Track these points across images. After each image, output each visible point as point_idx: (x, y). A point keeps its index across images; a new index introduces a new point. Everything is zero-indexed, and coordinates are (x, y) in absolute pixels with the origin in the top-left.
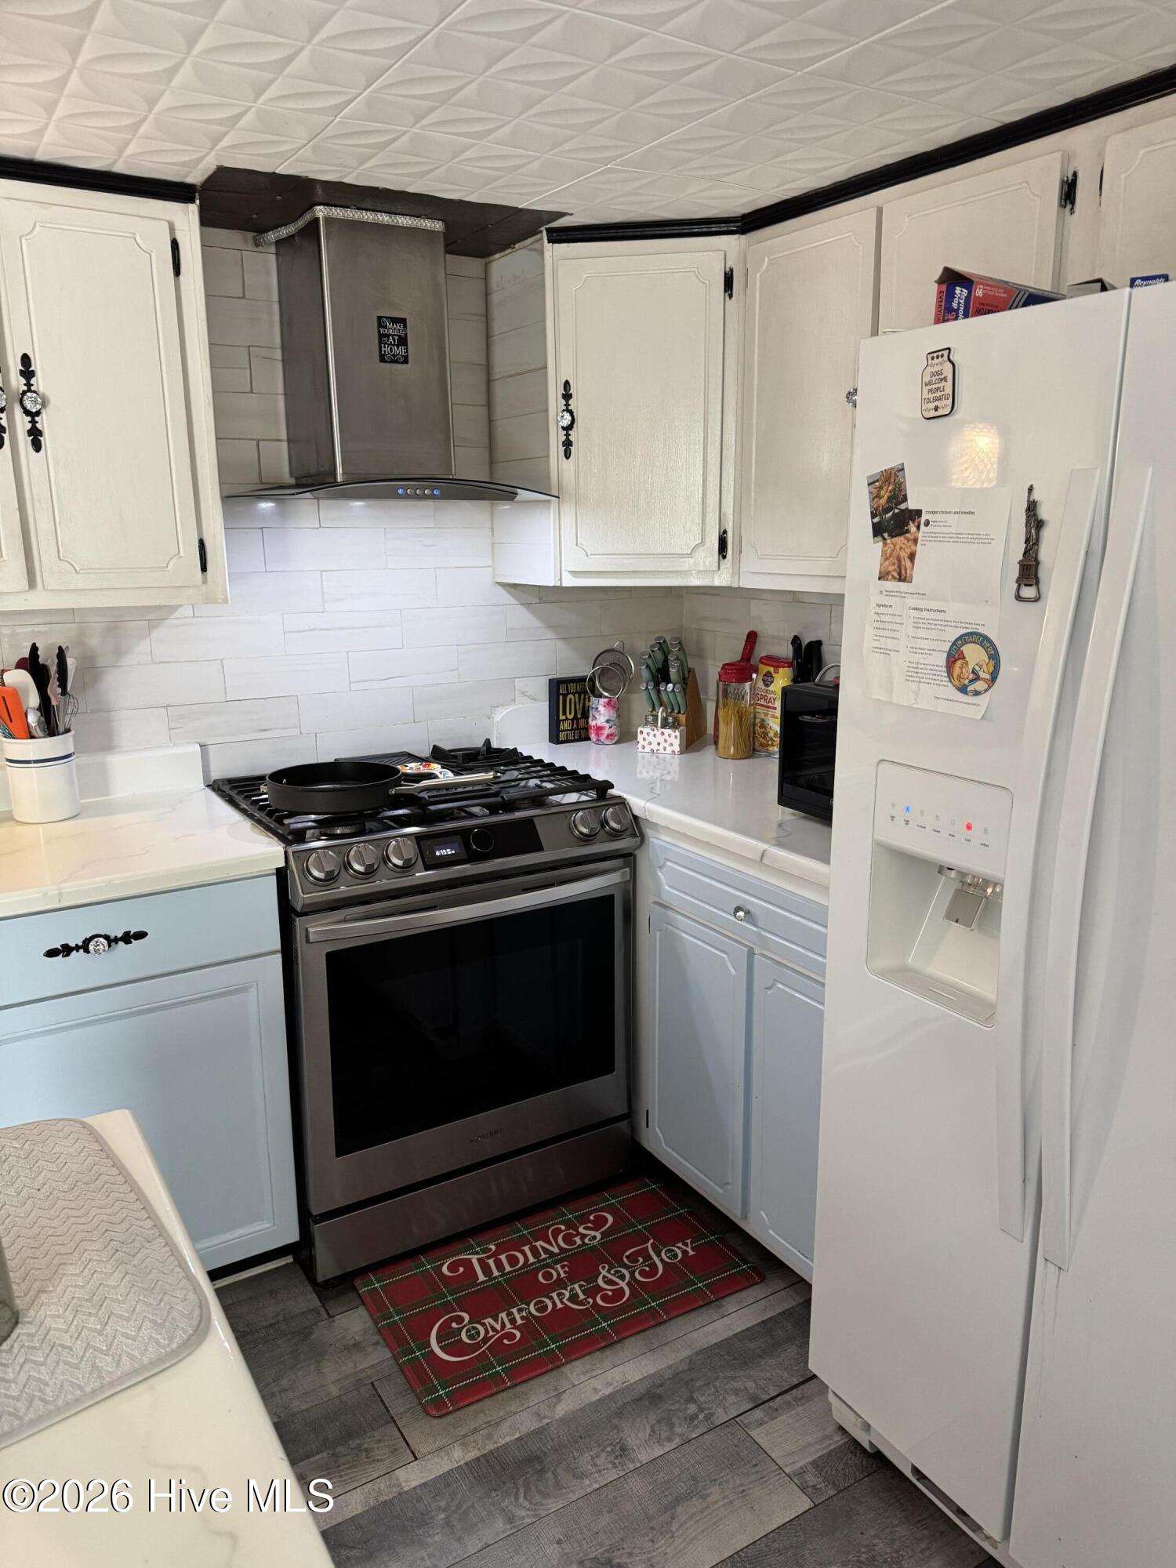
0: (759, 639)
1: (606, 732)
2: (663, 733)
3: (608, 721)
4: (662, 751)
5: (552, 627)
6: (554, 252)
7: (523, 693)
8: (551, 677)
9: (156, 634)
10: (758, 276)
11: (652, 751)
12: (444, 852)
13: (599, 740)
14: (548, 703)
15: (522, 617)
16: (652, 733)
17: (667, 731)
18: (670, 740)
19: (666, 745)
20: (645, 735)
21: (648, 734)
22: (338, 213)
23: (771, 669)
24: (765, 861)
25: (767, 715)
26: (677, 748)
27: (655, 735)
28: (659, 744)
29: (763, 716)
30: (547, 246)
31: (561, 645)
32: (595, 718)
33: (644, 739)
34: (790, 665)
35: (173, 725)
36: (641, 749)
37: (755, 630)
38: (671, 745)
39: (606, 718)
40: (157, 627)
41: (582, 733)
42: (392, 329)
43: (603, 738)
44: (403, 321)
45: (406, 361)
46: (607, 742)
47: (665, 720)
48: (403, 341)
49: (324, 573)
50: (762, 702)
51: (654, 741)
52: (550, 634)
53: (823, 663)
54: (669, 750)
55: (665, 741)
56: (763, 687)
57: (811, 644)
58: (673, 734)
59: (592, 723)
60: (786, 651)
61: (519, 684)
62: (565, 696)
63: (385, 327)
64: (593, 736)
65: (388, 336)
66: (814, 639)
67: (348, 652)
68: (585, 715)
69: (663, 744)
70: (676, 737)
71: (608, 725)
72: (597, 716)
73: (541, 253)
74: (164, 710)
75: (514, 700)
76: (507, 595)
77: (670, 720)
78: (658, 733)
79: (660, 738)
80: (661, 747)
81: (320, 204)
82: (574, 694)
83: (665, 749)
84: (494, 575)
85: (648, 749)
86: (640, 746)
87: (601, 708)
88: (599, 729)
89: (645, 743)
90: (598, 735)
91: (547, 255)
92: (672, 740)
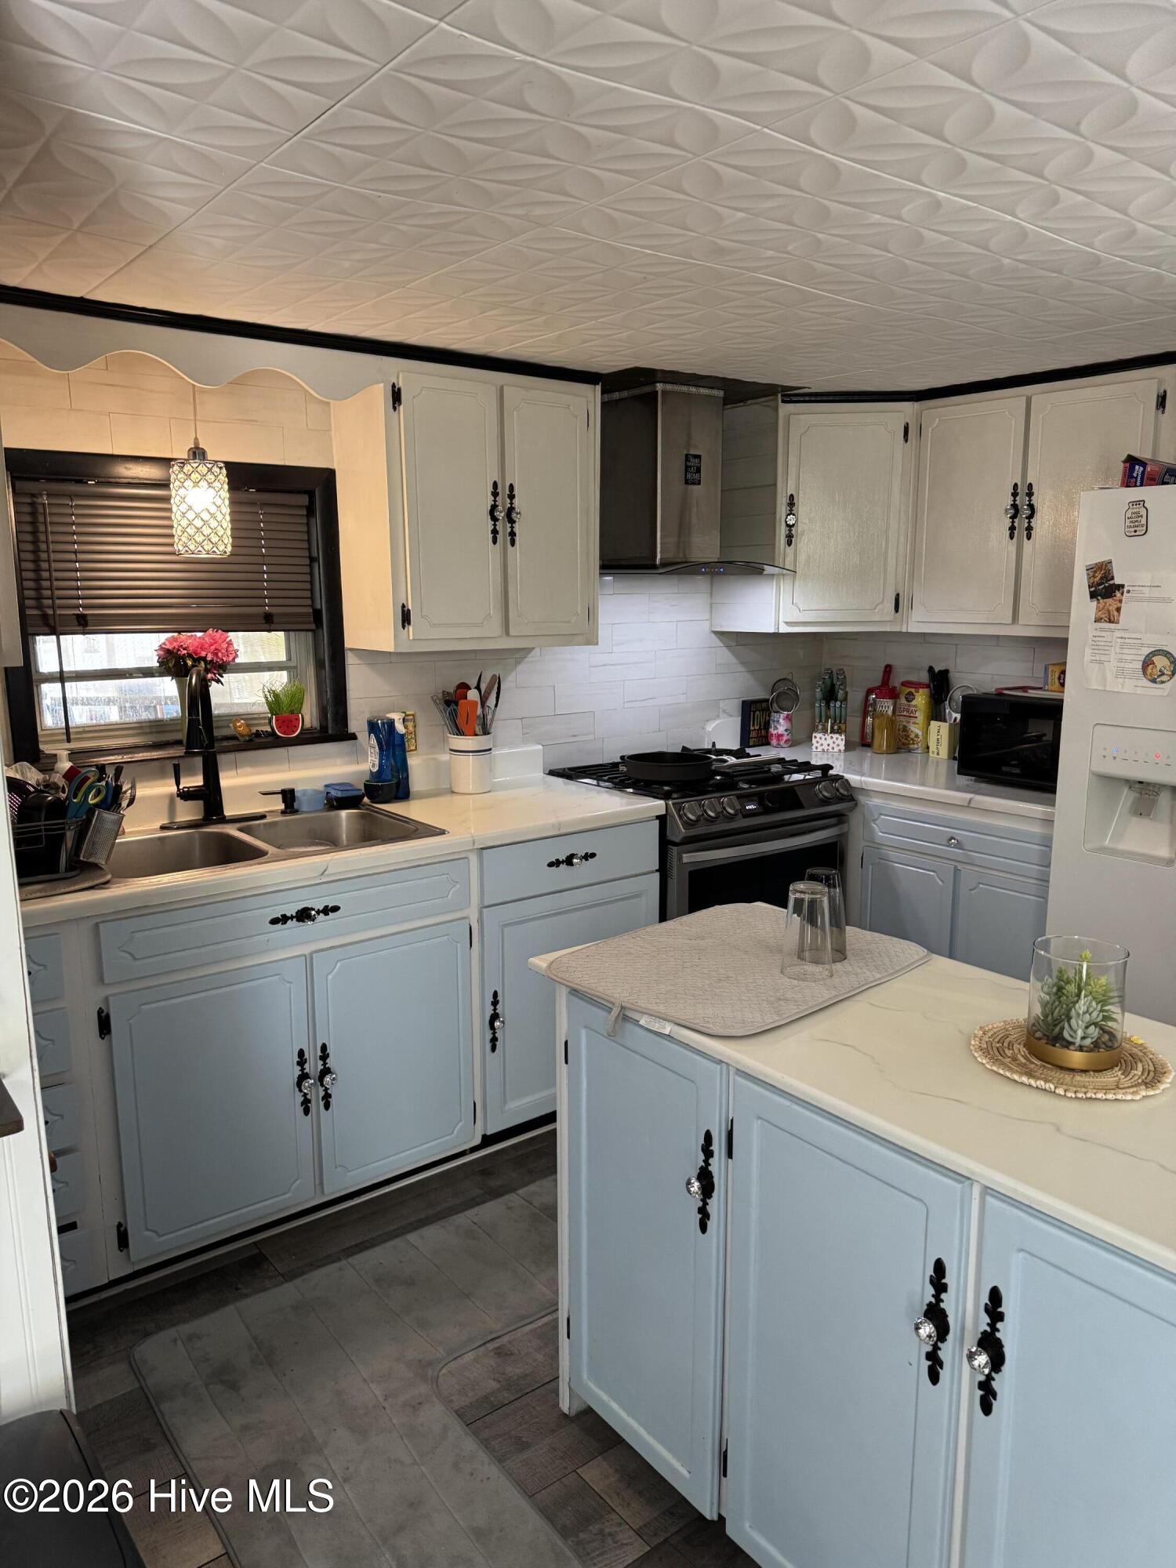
0: (893, 670)
1: (785, 738)
2: (832, 737)
3: (786, 730)
4: (831, 750)
5: (743, 663)
6: (785, 409)
7: (724, 711)
8: (744, 699)
9: (520, 668)
10: (930, 429)
11: (823, 750)
12: (750, 807)
13: (779, 744)
14: (740, 718)
15: (725, 655)
16: (823, 737)
17: (835, 736)
18: (837, 742)
19: (835, 746)
20: (818, 739)
21: (821, 738)
22: (669, 387)
23: (913, 690)
24: (972, 805)
25: (909, 722)
26: (842, 748)
27: (826, 739)
28: (829, 745)
29: (905, 723)
30: (781, 405)
31: (748, 676)
32: (776, 728)
33: (818, 742)
34: (928, 686)
35: (525, 731)
36: (815, 750)
37: (889, 663)
38: (838, 745)
39: (785, 728)
40: (520, 663)
41: (765, 741)
42: (693, 462)
43: (782, 743)
44: (699, 457)
45: (699, 484)
46: (784, 746)
47: (832, 728)
48: (698, 470)
49: (615, 626)
50: (905, 713)
51: (825, 743)
52: (741, 668)
53: (951, 687)
54: (836, 749)
55: (834, 743)
56: (906, 702)
57: (940, 671)
58: (840, 738)
59: (772, 731)
60: (924, 677)
61: (722, 704)
62: (754, 712)
63: (690, 461)
64: (774, 742)
65: (691, 467)
66: (943, 669)
67: (624, 681)
68: (767, 725)
69: (832, 745)
70: (842, 740)
71: (786, 733)
72: (778, 727)
73: (776, 409)
74: (520, 721)
75: (718, 716)
76: (717, 640)
77: (836, 727)
78: (828, 737)
79: (829, 741)
80: (830, 748)
81: (659, 382)
82: (759, 711)
83: (833, 748)
84: (711, 625)
85: (820, 749)
86: (814, 747)
87: (781, 721)
88: (779, 736)
89: (818, 745)
90: (778, 740)
91: (781, 411)
92: (839, 742)
